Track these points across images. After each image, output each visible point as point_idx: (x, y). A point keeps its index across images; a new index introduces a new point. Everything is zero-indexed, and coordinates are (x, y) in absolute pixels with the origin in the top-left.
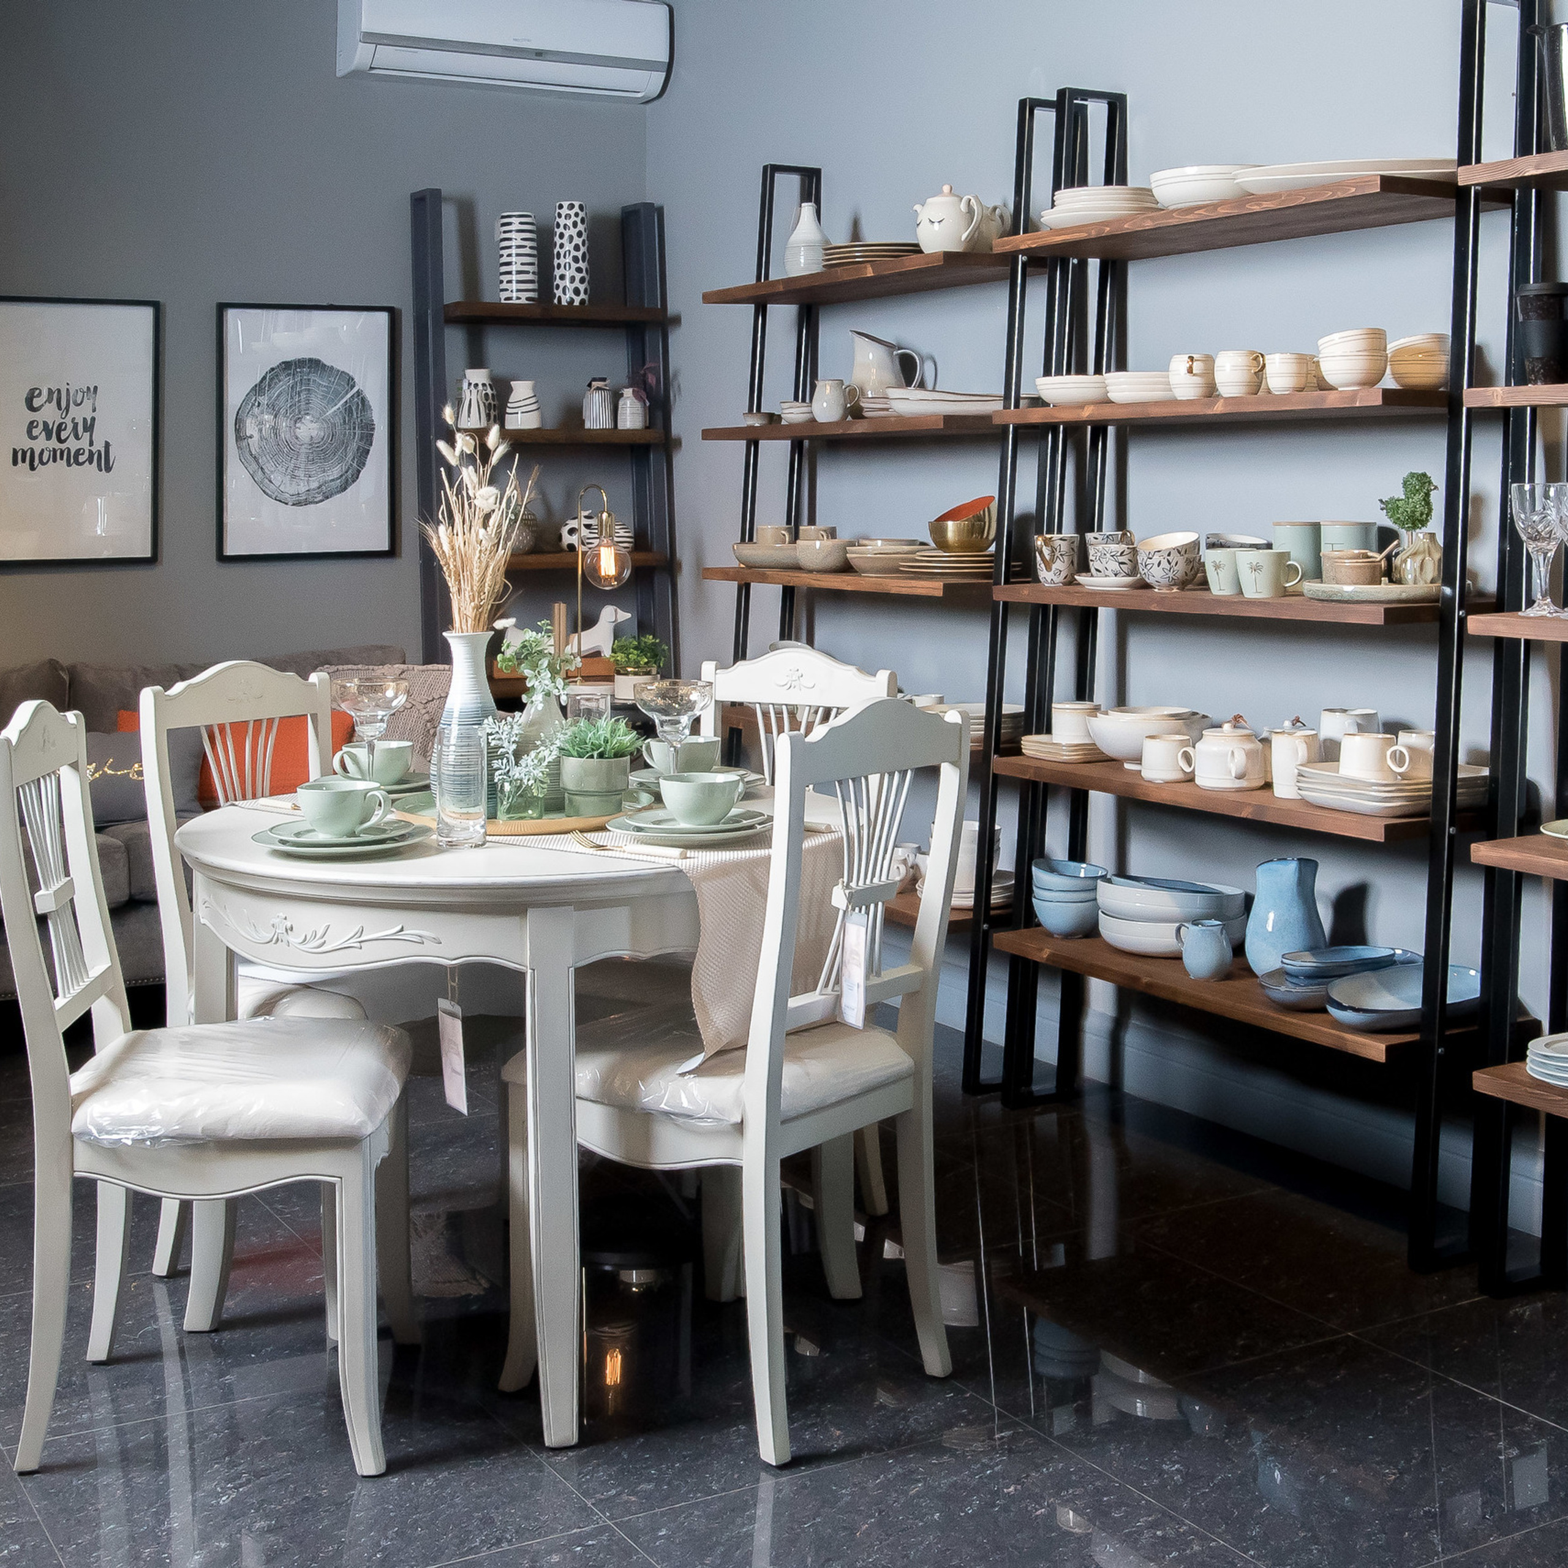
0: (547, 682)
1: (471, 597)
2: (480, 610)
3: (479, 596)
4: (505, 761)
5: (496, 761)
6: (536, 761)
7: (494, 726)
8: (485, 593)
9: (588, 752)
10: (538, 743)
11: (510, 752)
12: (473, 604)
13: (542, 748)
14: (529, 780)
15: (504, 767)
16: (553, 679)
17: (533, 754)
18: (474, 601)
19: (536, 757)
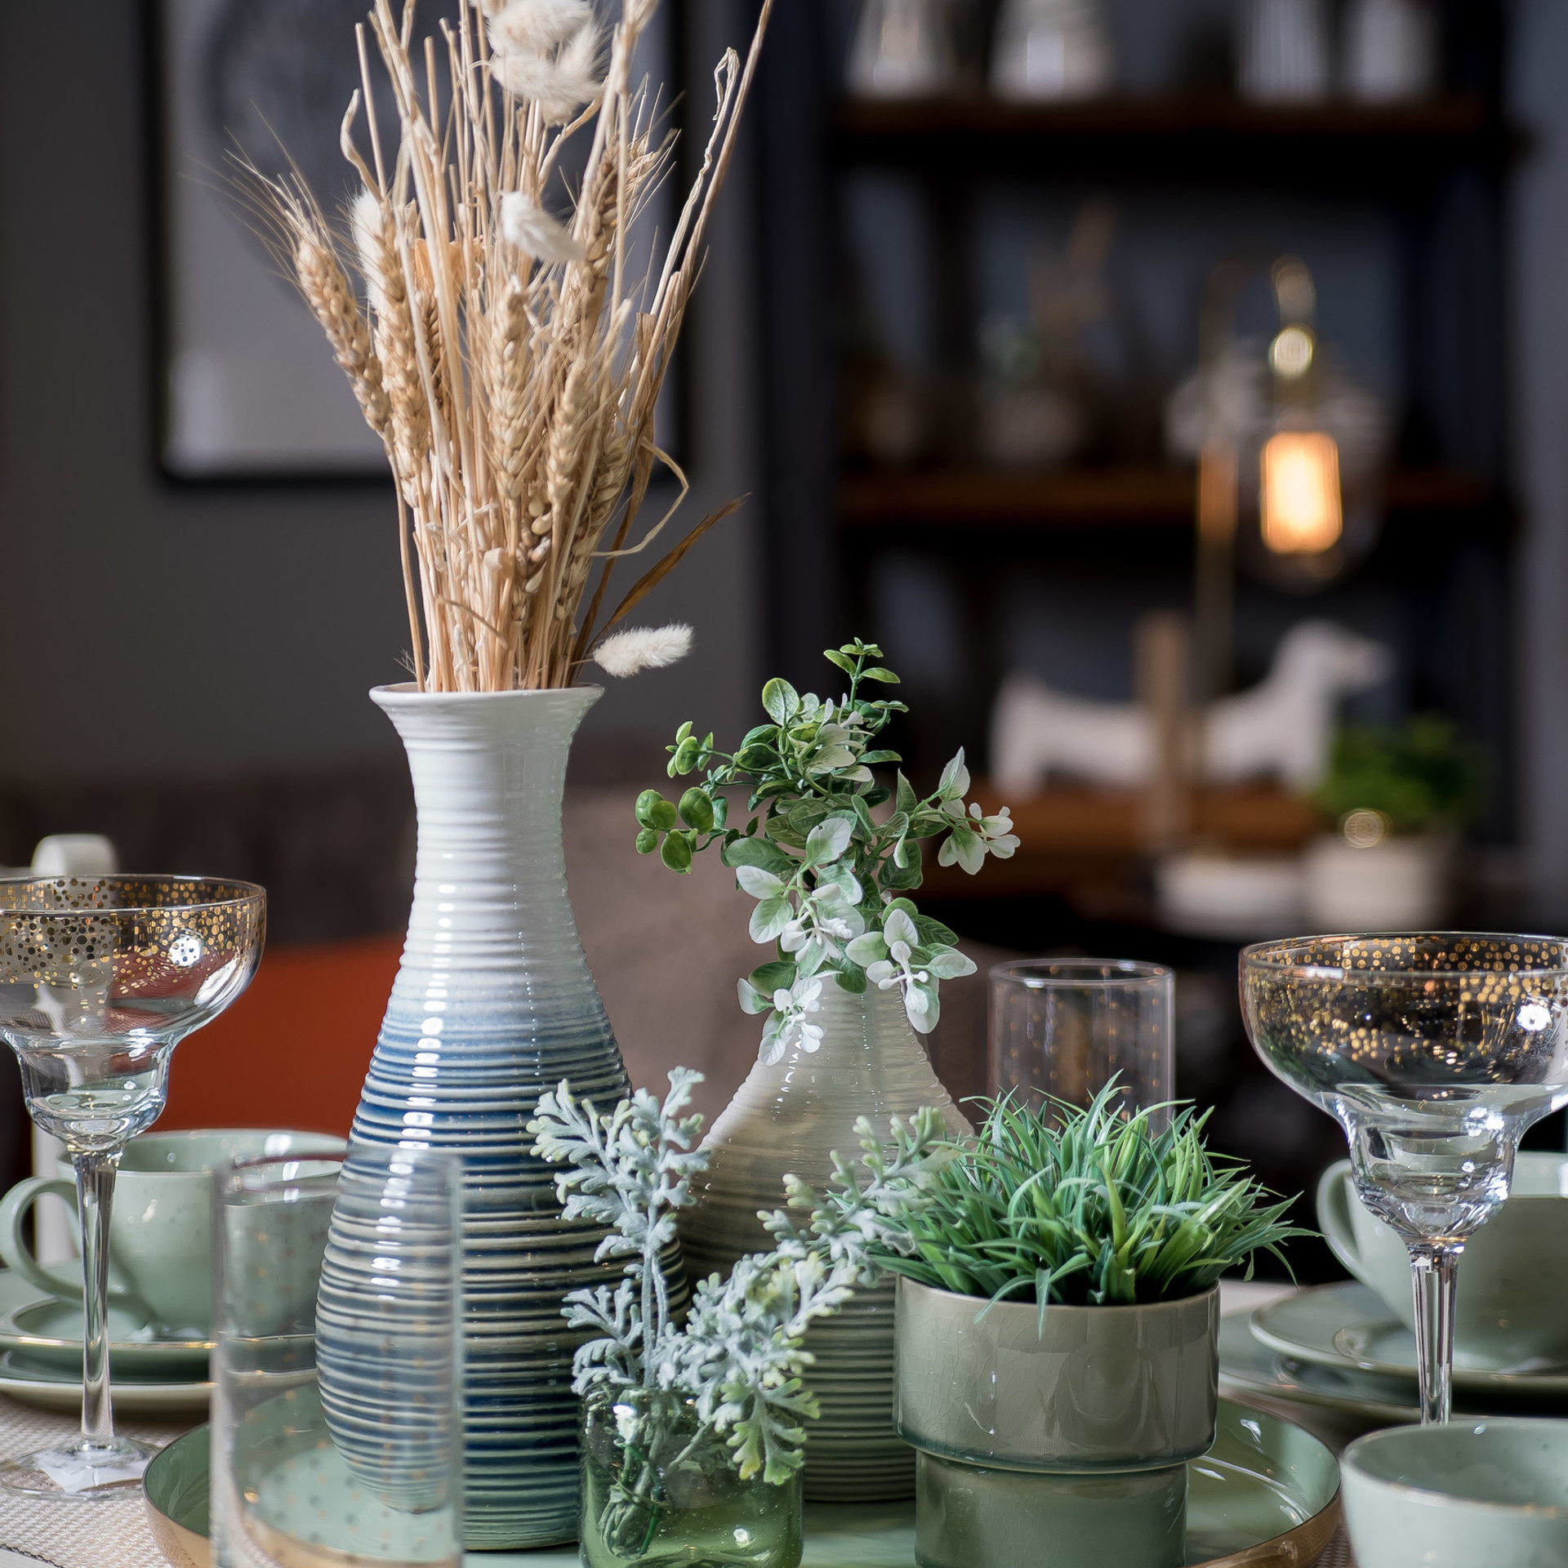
0: (838, 926)
1: (492, 523)
2: (531, 586)
3: (527, 520)
4: (623, 1296)
5: (583, 1295)
6: (755, 1312)
7: (580, 1129)
8: (548, 508)
9: (1011, 1274)
10: (773, 1220)
11: (648, 1252)
12: (493, 555)
13: (788, 1248)
14: (718, 1401)
15: (618, 1324)
16: (871, 911)
17: (744, 1273)
18: (501, 542)
19: (757, 1288)
